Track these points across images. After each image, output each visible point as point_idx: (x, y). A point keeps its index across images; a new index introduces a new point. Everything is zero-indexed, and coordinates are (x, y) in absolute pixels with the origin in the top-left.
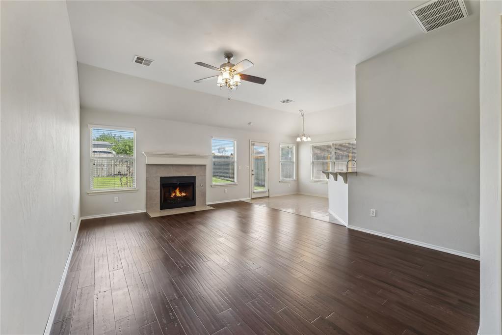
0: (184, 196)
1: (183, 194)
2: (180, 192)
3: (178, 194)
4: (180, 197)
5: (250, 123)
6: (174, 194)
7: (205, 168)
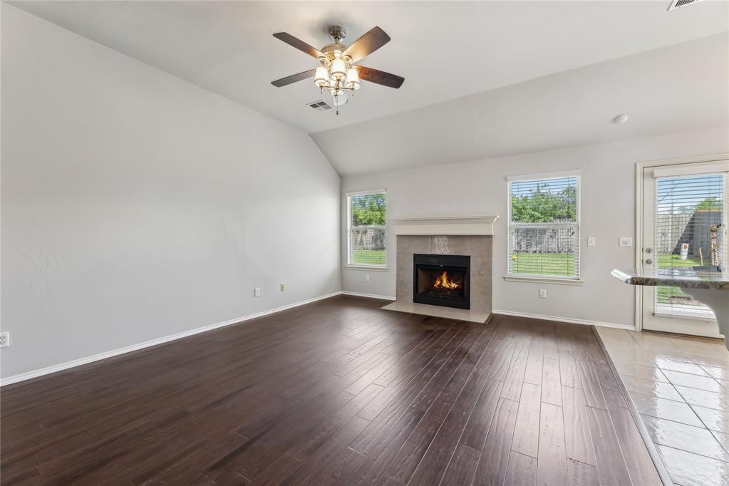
0: (455, 289)
1: (454, 285)
2: (449, 281)
3: (445, 284)
4: (448, 289)
5: (616, 119)
6: (438, 283)
7: (491, 243)
